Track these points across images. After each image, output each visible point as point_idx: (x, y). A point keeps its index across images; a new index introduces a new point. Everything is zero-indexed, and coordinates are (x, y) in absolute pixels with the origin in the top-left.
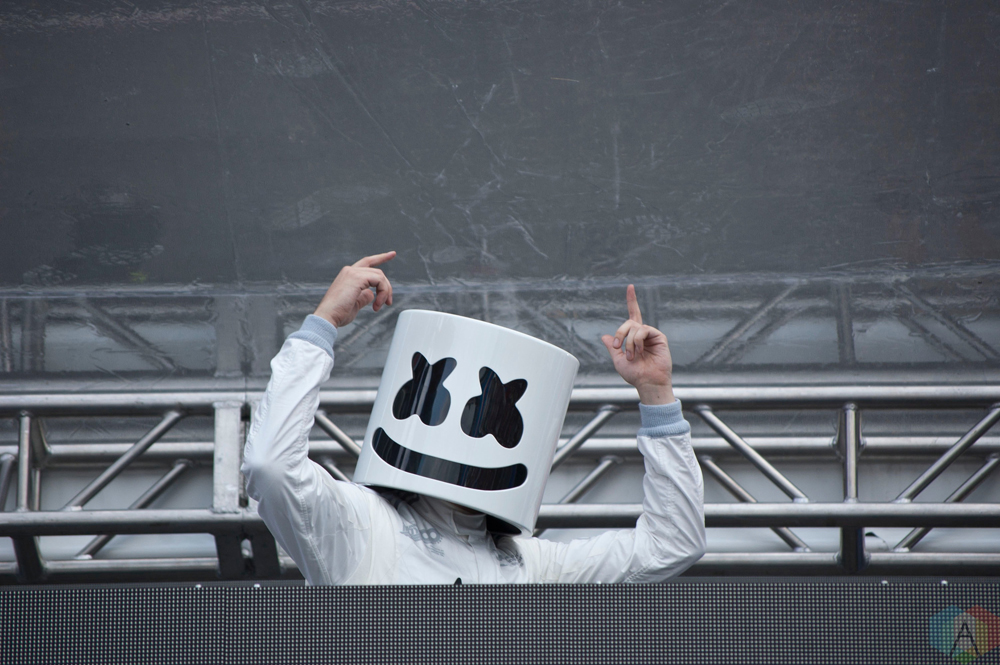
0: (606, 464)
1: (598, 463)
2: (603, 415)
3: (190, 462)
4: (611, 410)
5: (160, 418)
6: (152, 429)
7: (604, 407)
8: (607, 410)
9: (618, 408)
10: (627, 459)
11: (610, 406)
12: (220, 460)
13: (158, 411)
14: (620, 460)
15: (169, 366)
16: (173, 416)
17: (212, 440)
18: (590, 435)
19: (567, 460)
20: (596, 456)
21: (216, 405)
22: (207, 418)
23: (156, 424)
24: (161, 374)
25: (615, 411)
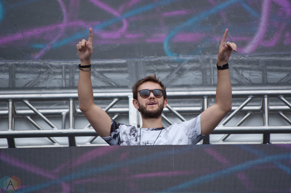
0: (248, 114)
1: (246, 114)
2: (249, 99)
3: (120, 114)
4: (252, 97)
5: (112, 101)
6: (109, 104)
7: (249, 97)
8: (251, 97)
9: (254, 96)
10: (255, 113)
11: (252, 96)
12: (131, 113)
13: (112, 98)
14: (253, 113)
15: (114, 85)
16: (115, 100)
17: (128, 107)
18: (245, 105)
19: (238, 113)
20: (246, 112)
21: (129, 97)
22: (126, 101)
23: (110, 103)
24: (112, 87)
25: (253, 98)
